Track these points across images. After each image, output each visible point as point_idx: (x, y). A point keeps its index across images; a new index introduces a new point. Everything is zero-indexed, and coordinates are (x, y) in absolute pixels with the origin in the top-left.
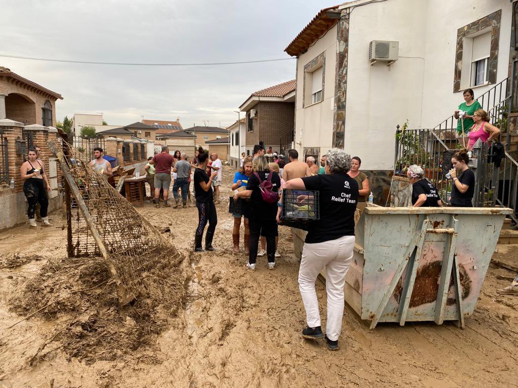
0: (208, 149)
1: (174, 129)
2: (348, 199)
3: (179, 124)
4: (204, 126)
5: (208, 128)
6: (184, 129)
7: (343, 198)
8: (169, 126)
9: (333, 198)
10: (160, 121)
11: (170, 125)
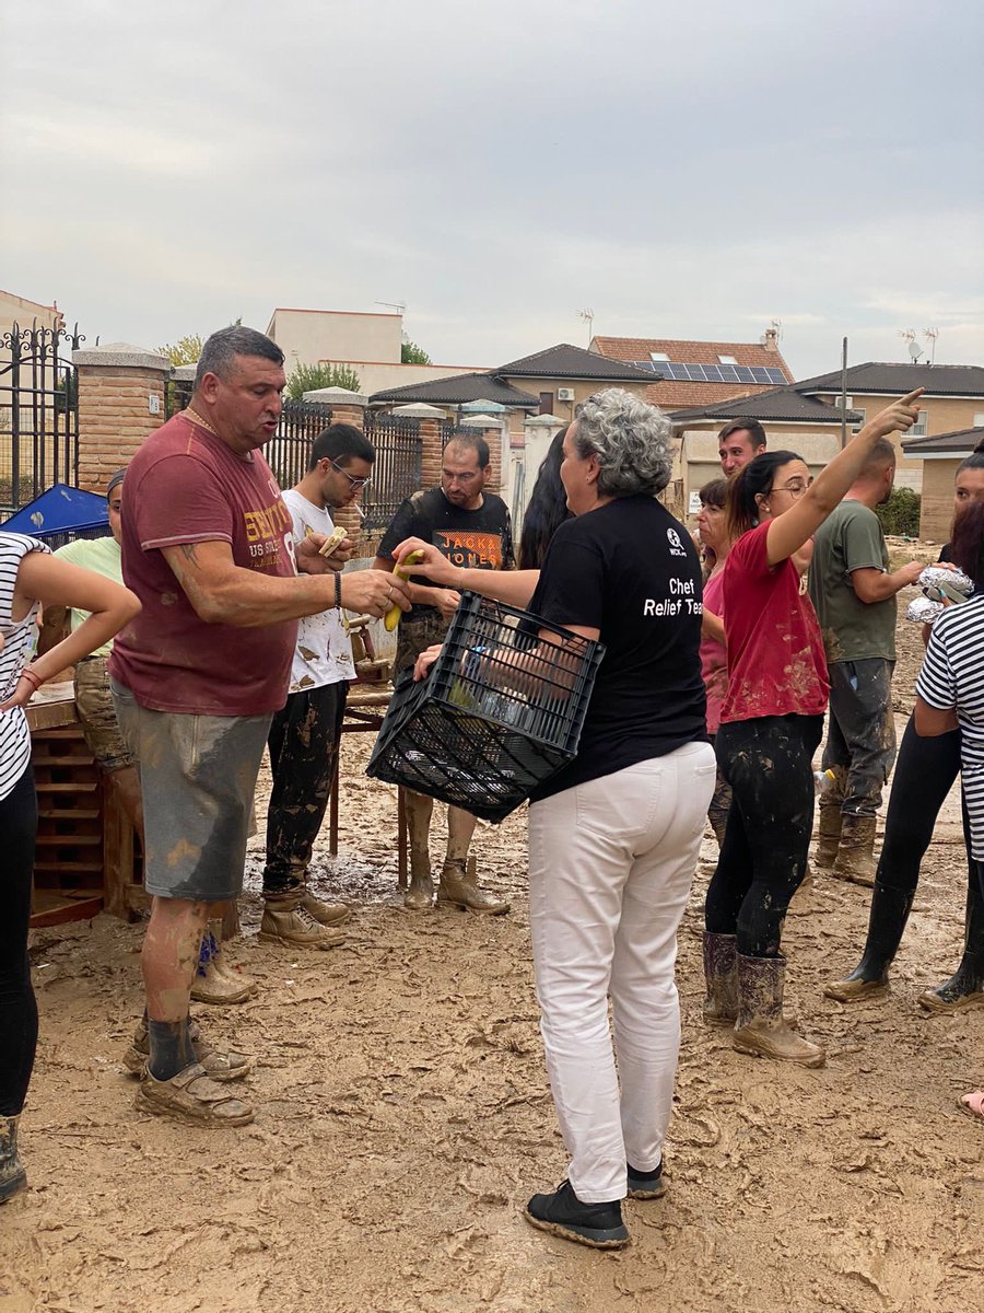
0: (918, 488)
1: (746, 384)
2: (689, 601)
3: (775, 354)
4: (909, 361)
5: (927, 371)
6: (797, 380)
7: (674, 599)
8: (727, 368)
9: (651, 607)
10: (682, 344)
11: (727, 360)
